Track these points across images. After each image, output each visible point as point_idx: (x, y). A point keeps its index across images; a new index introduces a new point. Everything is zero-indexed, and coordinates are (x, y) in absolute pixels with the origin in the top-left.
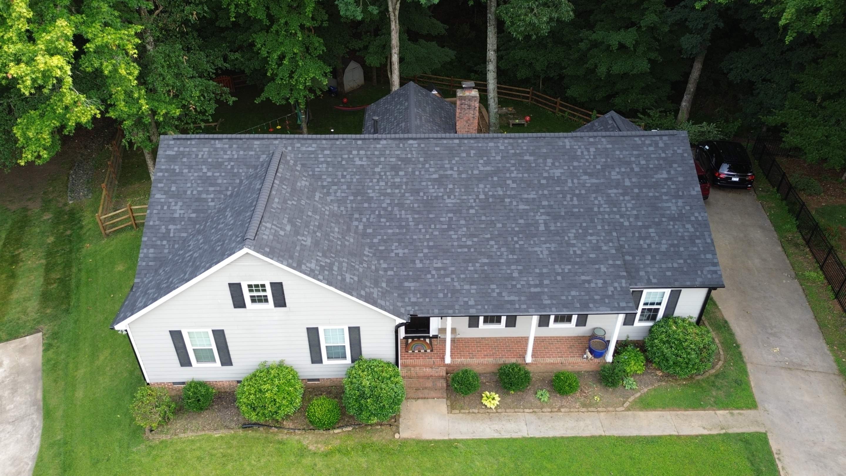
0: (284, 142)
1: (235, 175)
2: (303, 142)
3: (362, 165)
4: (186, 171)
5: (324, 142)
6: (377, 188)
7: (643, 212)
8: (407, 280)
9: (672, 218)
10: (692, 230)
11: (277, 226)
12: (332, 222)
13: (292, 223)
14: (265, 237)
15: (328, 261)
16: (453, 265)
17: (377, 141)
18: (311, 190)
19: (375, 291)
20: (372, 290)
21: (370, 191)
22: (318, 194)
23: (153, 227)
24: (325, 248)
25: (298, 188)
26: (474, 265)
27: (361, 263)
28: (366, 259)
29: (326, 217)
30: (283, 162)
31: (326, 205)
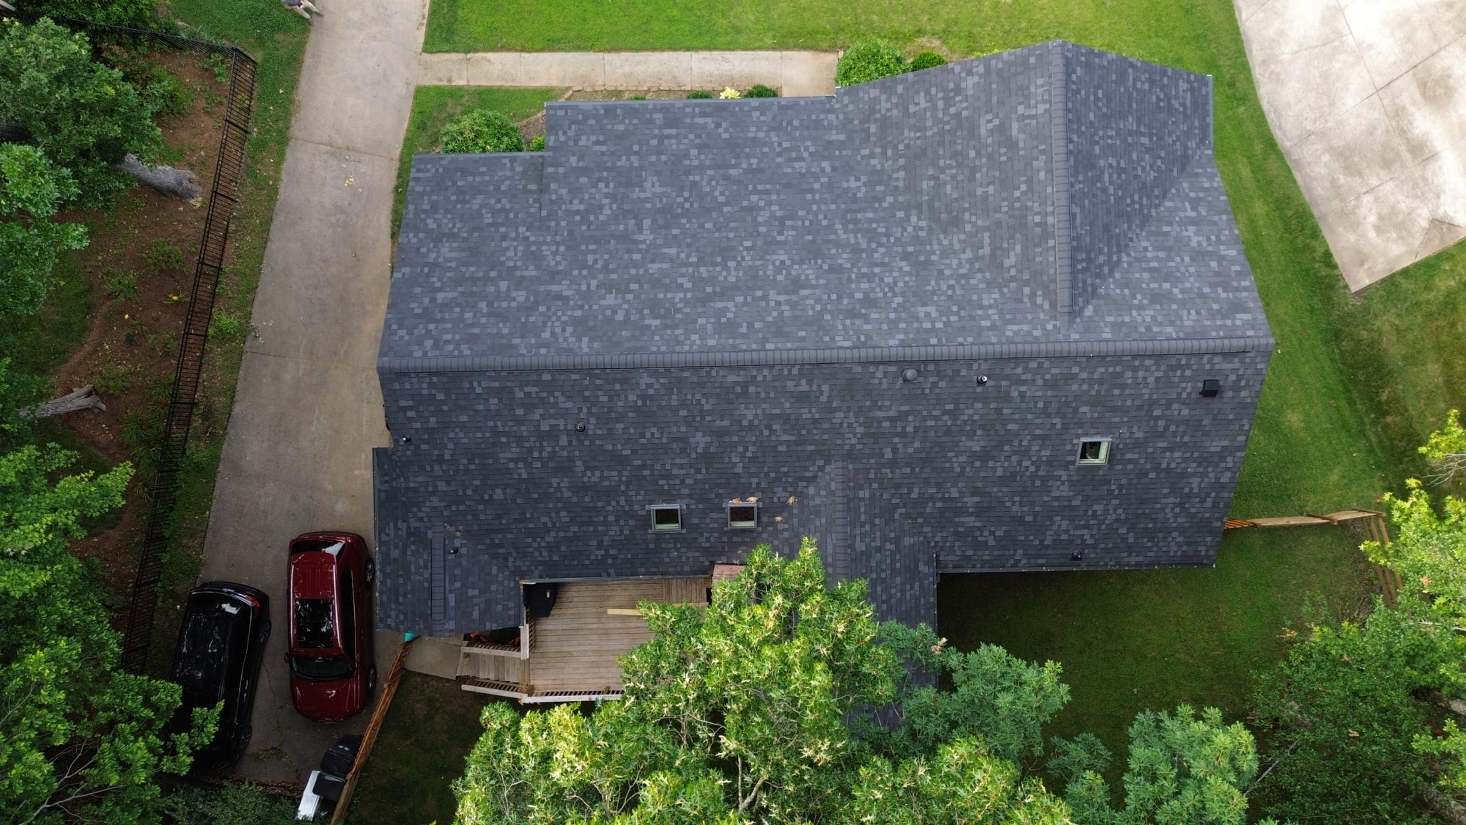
0: (1061, 337)
1: (1125, 284)
2: (1029, 338)
3: (924, 305)
4: (1206, 290)
5: (994, 340)
6: (896, 274)
7: (493, 244)
8: (842, 142)
9: (451, 236)
10: (430, 221)
11: (1030, 117)
12: (957, 200)
13: (1012, 145)
14: (1040, 81)
15: (952, 110)
16: (779, 165)
17: (903, 344)
18: (999, 252)
19: (884, 105)
20: (889, 105)
21: (907, 269)
22: (986, 251)
23: (1220, 213)
24: (959, 133)
25: (1018, 236)
26: (750, 165)
27: (907, 146)
28: (902, 161)
29: (967, 205)
30: (1052, 286)
31: (971, 235)
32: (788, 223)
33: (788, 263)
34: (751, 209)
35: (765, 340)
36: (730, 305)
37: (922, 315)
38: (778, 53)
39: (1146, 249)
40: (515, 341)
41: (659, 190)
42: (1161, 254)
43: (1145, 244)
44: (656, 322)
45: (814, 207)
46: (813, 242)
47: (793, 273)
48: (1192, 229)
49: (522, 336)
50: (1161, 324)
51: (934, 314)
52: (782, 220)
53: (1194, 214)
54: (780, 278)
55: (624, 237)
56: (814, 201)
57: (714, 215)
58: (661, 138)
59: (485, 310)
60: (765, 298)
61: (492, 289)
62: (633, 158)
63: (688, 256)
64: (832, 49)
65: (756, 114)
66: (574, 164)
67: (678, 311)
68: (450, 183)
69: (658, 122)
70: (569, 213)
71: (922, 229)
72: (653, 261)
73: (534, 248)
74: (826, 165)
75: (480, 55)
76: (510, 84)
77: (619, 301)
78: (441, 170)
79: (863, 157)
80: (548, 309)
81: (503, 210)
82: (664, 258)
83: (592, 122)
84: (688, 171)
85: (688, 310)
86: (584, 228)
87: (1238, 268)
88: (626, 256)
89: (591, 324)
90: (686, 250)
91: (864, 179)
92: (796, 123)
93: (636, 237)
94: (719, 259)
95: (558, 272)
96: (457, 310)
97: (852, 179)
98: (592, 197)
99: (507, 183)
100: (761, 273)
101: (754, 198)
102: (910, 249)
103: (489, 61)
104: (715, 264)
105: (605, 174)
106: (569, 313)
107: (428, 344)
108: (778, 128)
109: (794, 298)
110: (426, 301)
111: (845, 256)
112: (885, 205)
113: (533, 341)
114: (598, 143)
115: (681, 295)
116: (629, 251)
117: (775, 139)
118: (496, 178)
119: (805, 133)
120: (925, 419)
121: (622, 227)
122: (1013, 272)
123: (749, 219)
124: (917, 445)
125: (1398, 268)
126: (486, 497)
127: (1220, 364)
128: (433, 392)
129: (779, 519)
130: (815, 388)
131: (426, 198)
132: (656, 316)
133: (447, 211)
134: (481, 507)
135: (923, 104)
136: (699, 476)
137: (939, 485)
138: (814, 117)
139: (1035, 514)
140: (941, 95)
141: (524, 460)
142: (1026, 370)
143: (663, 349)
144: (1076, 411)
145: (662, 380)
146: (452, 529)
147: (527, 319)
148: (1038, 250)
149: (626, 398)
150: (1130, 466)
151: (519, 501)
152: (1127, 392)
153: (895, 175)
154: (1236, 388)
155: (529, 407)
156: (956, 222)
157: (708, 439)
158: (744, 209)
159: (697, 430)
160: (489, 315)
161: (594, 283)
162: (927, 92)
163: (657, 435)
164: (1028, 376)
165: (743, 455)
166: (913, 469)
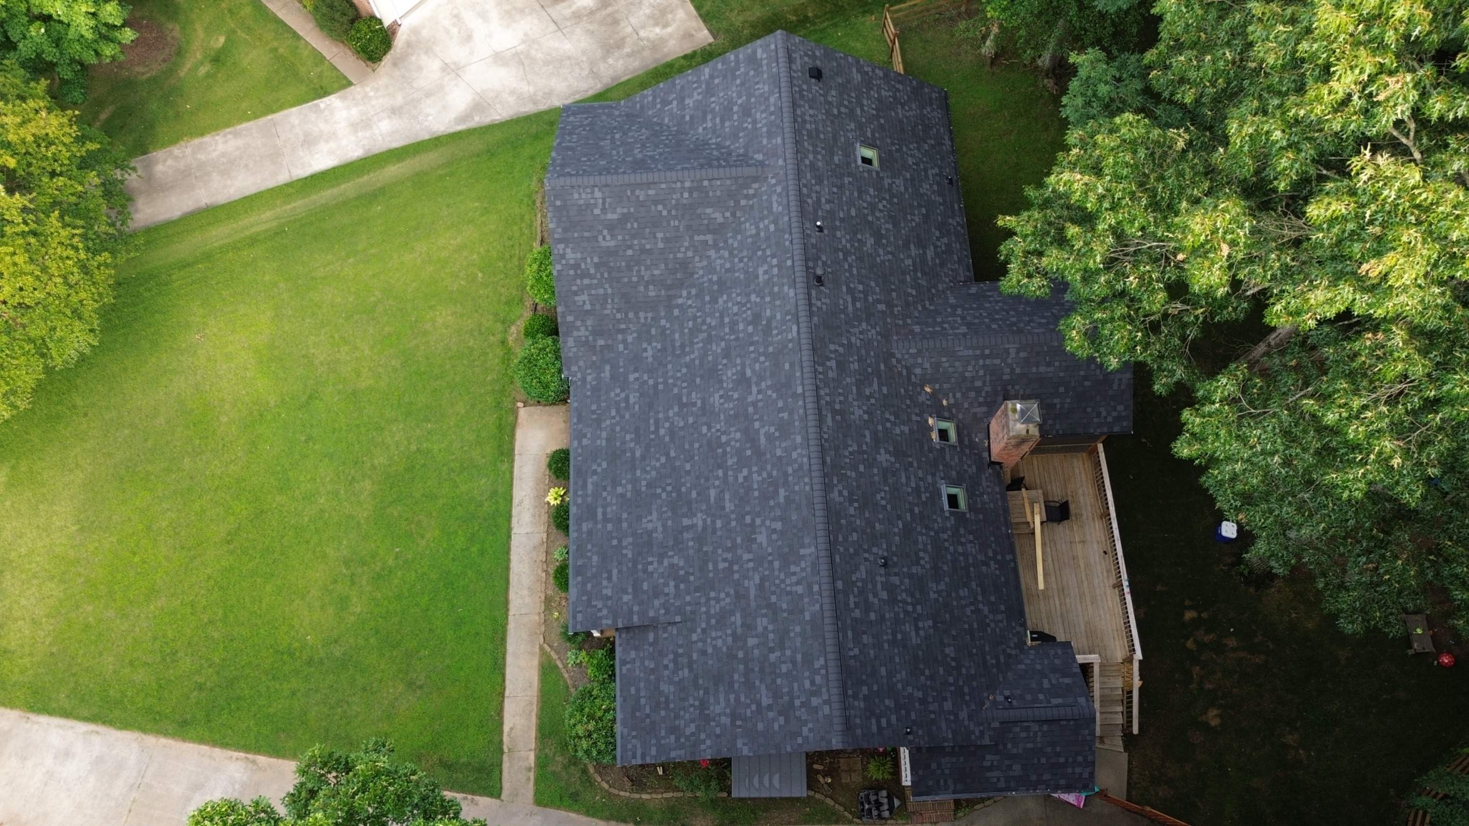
0: (781, 172)
1: (735, 136)
2: (784, 194)
3: (757, 277)
4: (738, 82)
5: (786, 219)
6: (730, 304)
7: (710, 662)
8: (612, 367)
9: (703, 706)
10: (688, 731)
11: (604, 203)
12: (666, 264)
13: (625, 218)
14: (576, 196)
15: (592, 271)
16: (632, 415)
17: (793, 285)
18: (711, 227)
19: (583, 332)
20: (583, 329)
21: (725, 297)
22: (709, 238)
23: (674, 85)
24: (612, 264)
25: (698, 211)
26: (632, 440)
27: (619, 310)
28: (631, 315)
29: (671, 256)
30: (740, 181)
31: (696, 251)
32: (685, 400)
33: (721, 392)
34: (672, 433)
35: (795, 395)
36: (762, 432)
37: (766, 277)
38: (517, 458)
39: (704, 129)
40: (807, 616)
41: (655, 515)
42: (709, 117)
43: (700, 130)
44: (782, 492)
45: (671, 381)
46: (702, 377)
47: (731, 386)
48: (687, 101)
49: (802, 611)
50: (768, 106)
51: (765, 267)
52: (682, 405)
53: (675, 102)
54: (736, 396)
55: (700, 540)
56: (665, 383)
57: (677, 464)
58: (606, 520)
59: (778, 654)
60: (754, 404)
61: (756, 652)
62: (625, 543)
63: (717, 478)
64: (515, 412)
65: (585, 442)
66: (630, 597)
67: (770, 475)
68: (648, 721)
69: (590, 526)
70: (677, 595)
71: (689, 293)
72: (723, 508)
73: (713, 621)
74: (632, 377)
75: (505, 739)
76: (535, 707)
77: (763, 529)
78: (634, 733)
79: (625, 349)
80: (774, 593)
81: (675, 661)
82: (720, 499)
83: (589, 586)
84: (637, 492)
85: (769, 467)
86: (692, 578)
87: (720, 66)
88: (719, 533)
89: (786, 550)
90: (711, 482)
91: (645, 345)
92: (594, 407)
93: (700, 529)
94: (720, 451)
95: (736, 592)
96: (779, 681)
97: (645, 354)
98: (662, 575)
99: (647, 663)
100: (732, 412)
101: (662, 432)
102: (707, 298)
103: (511, 729)
104: (725, 453)
105: (640, 567)
106: (777, 573)
107: (815, 701)
108: (599, 421)
109: (754, 379)
110: (771, 715)
111: (714, 348)
112: (668, 325)
113: (806, 600)
114: (609, 578)
115: (755, 476)
116: (714, 531)
117: (608, 422)
118: (642, 675)
119: (603, 398)
120: (852, 275)
121: (691, 544)
122: (728, 214)
123: (682, 433)
124: (873, 284)
125: (694, 12)
126: (953, 664)
127: (797, 66)
128: (861, 696)
129: (945, 402)
130: (833, 356)
131: (663, 742)
132: (776, 493)
133: (677, 717)
134: (964, 671)
135: (585, 297)
136: (915, 465)
137: (904, 273)
138: (589, 393)
139: (920, 206)
140: (578, 282)
141: (916, 620)
142: (809, 196)
143: (807, 480)
144: (837, 166)
145: (835, 482)
146: (987, 705)
147: (785, 611)
148: (711, 194)
149: (852, 516)
150: (877, 135)
151: (954, 633)
152: (821, 129)
153: (642, 321)
154: (814, 57)
155: (868, 608)
156: (684, 265)
157: (882, 451)
158: (672, 440)
159: (875, 459)
160: (782, 648)
161: (746, 557)
162: (576, 293)
163: (883, 494)
164: (814, 195)
165: (894, 424)
166: (892, 290)
